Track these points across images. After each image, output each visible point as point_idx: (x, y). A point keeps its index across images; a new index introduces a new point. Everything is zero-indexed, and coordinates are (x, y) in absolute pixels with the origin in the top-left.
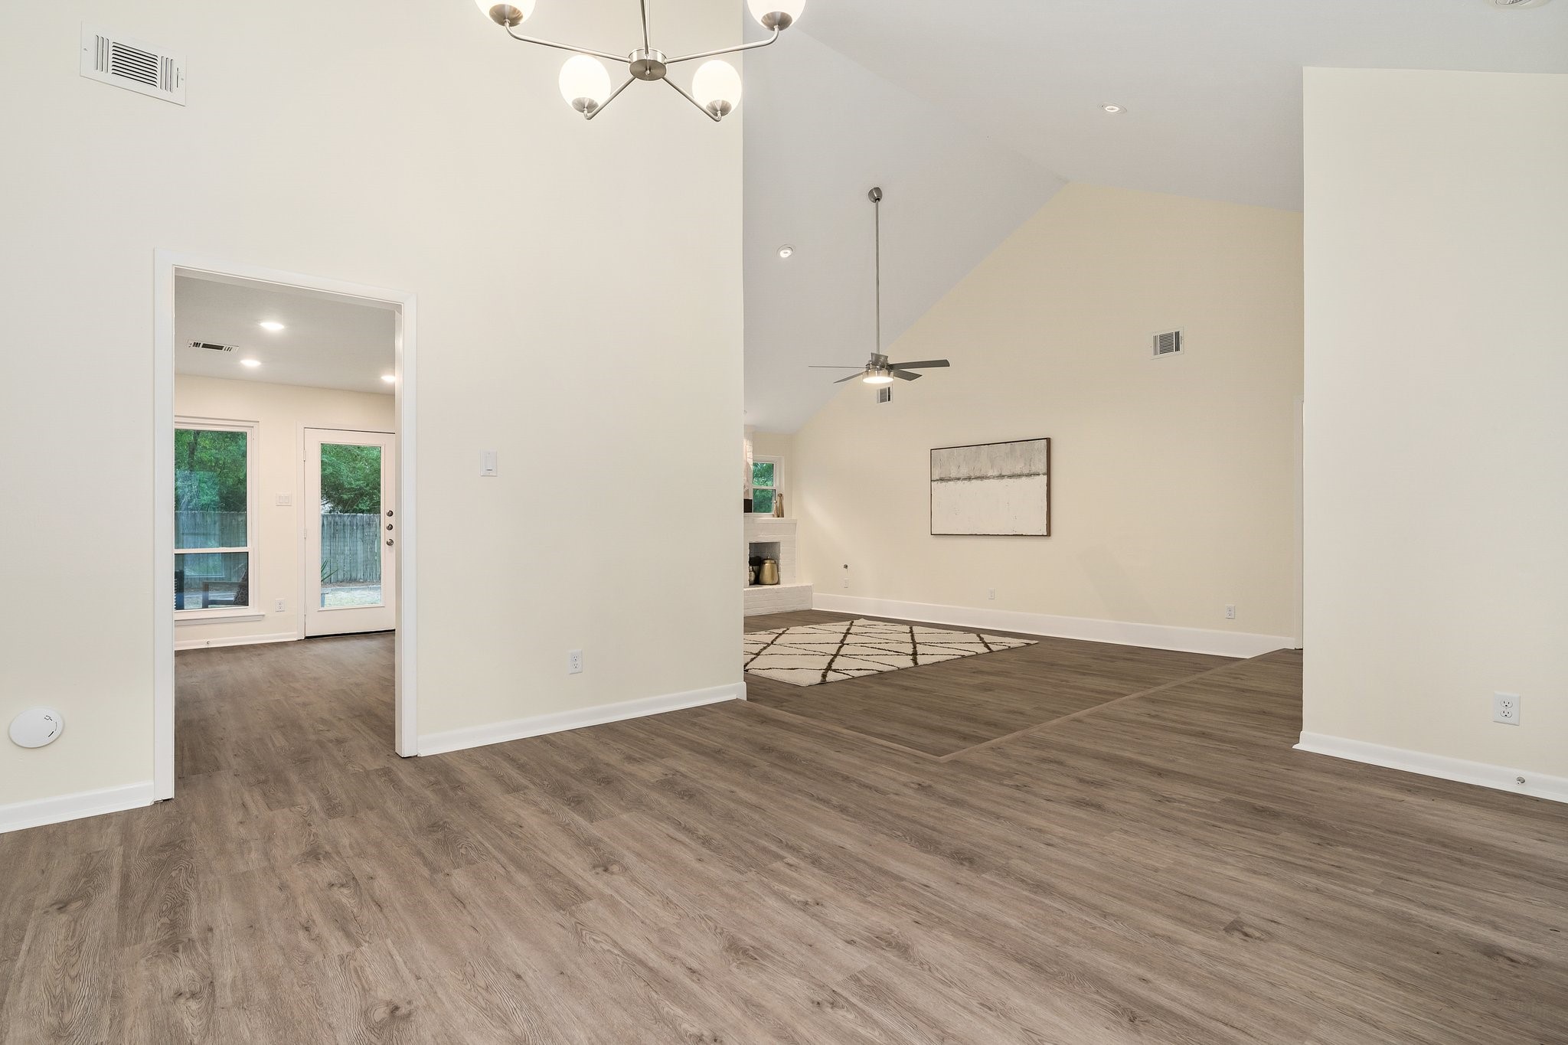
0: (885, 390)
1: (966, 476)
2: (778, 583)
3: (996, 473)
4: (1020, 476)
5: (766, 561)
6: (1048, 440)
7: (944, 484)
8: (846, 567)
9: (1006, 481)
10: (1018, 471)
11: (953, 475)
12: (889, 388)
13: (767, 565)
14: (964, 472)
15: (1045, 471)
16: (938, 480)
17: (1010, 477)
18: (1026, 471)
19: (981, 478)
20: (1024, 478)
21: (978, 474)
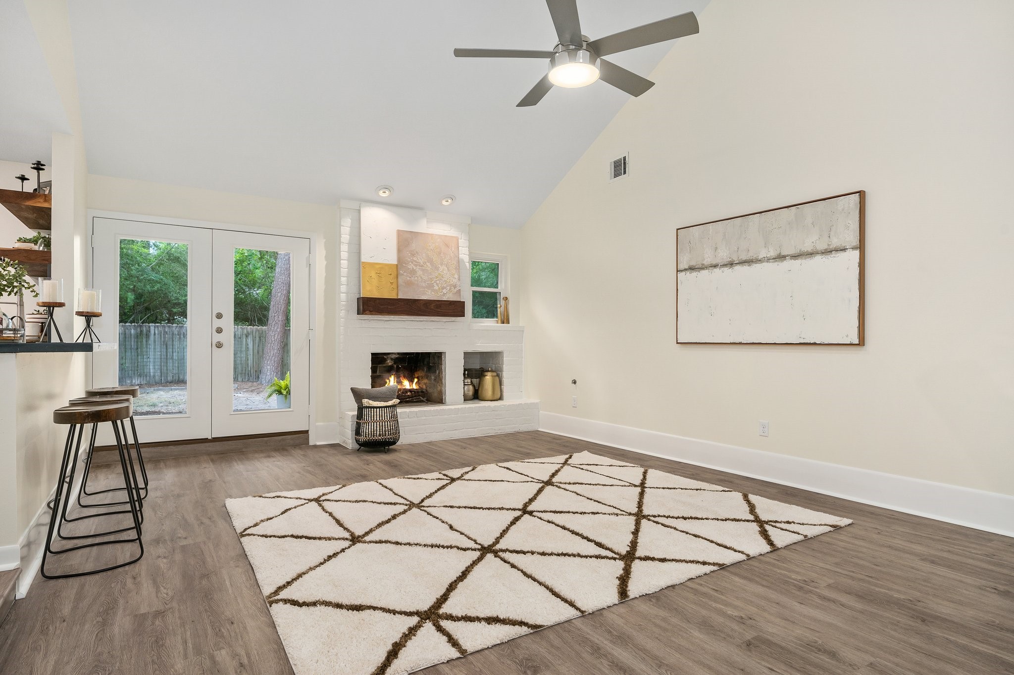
0: (620, 161)
1: (726, 260)
2: (501, 398)
3: (772, 253)
4: (811, 254)
5: (486, 373)
6: (862, 194)
7: (694, 274)
8: (575, 382)
9: (788, 264)
10: (808, 247)
11: (707, 261)
12: (625, 158)
13: (488, 378)
14: (723, 255)
15: (856, 242)
16: (686, 270)
17: (795, 257)
18: (822, 246)
19: (749, 262)
20: (818, 258)
21: (744, 257)
